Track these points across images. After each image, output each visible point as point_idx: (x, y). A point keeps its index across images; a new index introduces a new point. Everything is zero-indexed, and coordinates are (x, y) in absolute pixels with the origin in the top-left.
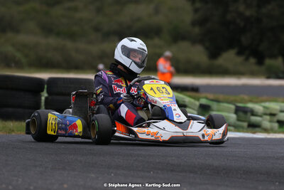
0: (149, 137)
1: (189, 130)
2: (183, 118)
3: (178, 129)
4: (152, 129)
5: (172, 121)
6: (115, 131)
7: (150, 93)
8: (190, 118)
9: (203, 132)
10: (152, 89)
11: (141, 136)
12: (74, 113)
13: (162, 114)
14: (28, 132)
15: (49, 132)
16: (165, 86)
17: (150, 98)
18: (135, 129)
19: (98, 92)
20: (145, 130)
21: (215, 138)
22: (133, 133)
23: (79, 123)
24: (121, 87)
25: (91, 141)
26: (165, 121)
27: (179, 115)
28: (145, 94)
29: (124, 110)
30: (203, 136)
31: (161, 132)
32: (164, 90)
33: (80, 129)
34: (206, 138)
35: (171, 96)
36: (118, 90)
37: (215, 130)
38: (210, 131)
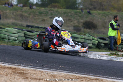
0: (62, 50)
1: (75, 48)
2: (73, 44)
3: (72, 48)
4: (63, 47)
5: (70, 45)
6: (50, 48)
7: (63, 35)
8: (76, 44)
9: (80, 49)
10: (64, 34)
11: (59, 50)
12: (38, 41)
13: (67, 43)
14: (22, 46)
15: (29, 47)
16: (68, 33)
17: (63, 37)
18: (57, 47)
19: (47, 34)
20: (61, 48)
21: (84, 51)
22: (56, 48)
23: (39, 44)
24: (54, 33)
25: (42, 50)
26: (67, 45)
27: (72, 43)
28: (61, 35)
29: (55, 41)
30: (80, 50)
31: (66, 48)
32: (68, 34)
33: (39, 46)
34: (81, 51)
35: (70, 36)
36: (53, 34)
37: (84, 48)
38: (82, 49)
